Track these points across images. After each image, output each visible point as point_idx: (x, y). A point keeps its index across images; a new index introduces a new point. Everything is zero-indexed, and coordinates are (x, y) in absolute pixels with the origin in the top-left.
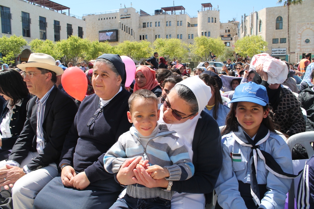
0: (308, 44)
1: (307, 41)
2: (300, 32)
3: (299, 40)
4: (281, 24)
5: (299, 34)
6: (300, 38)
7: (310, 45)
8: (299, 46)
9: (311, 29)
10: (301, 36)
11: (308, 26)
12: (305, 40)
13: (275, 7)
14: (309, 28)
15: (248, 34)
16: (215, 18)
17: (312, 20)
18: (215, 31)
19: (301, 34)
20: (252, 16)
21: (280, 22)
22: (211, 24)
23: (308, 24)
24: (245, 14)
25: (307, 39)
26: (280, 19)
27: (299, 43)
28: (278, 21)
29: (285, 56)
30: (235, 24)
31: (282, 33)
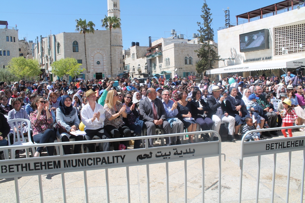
0: (99, 65)
1: (98, 63)
2: (93, 56)
3: (93, 62)
4: (77, 47)
5: (92, 57)
6: (93, 60)
7: (101, 66)
8: (93, 67)
9: (100, 54)
10: (93, 59)
11: (98, 51)
12: (96, 62)
13: (72, 33)
14: (99, 53)
15: (46, 55)
16: (14, 38)
17: (101, 47)
18: (15, 51)
19: (93, 57)
20: (50, 38)
21: (76, 45)
22: (10, 42)
23: (98, 49)
24: (41, 36)
25: (99, 61)
26: (76, 44)
27: (93, 64)
28: (74, 45)
29: (82, 74)
30: (26, 43)
31: (79, 55)
